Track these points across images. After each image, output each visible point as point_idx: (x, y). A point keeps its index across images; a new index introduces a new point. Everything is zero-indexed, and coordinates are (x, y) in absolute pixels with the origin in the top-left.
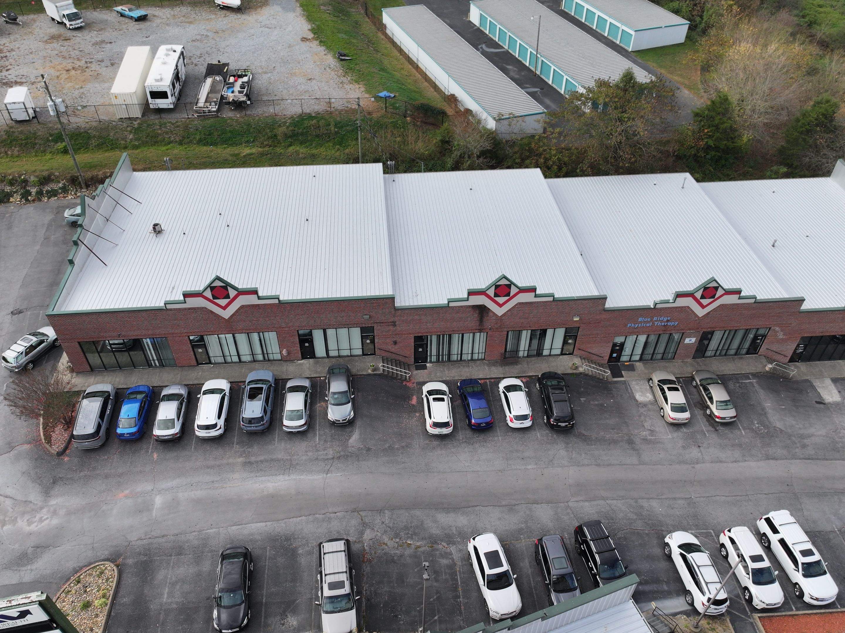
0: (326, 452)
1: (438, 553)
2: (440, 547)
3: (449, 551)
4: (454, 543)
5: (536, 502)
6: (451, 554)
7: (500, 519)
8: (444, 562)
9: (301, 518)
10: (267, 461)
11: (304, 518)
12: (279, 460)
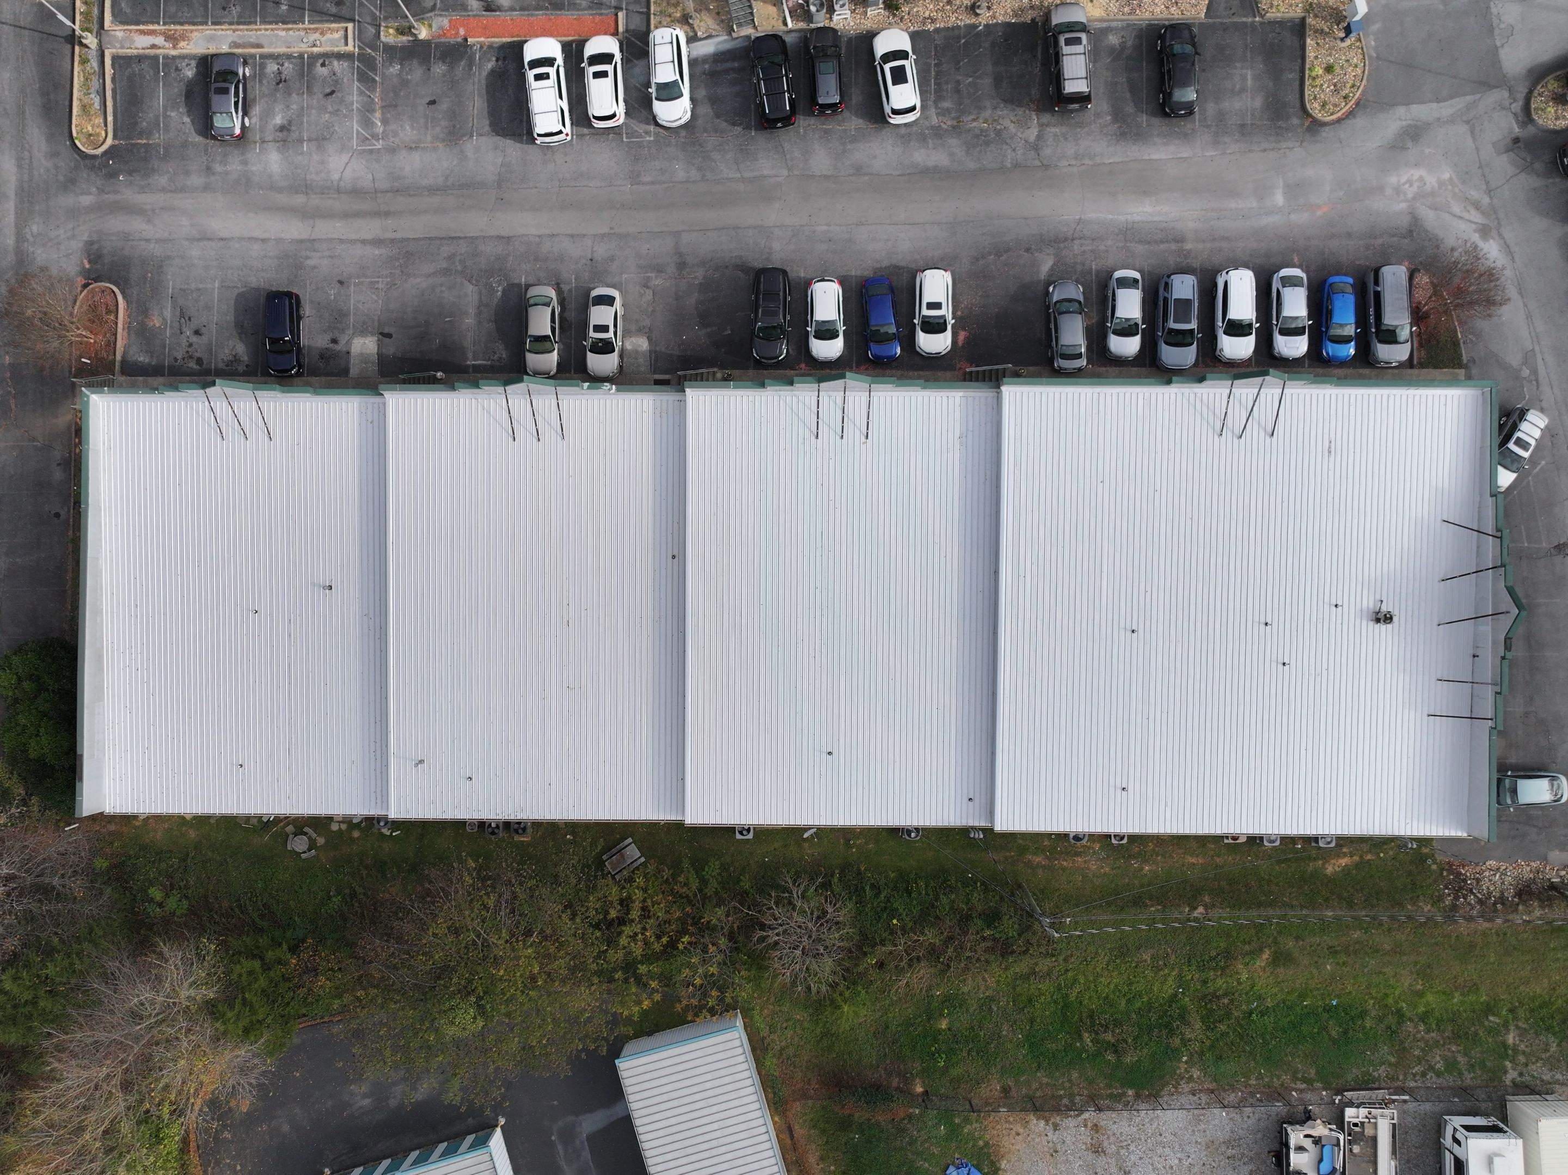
0: (1083, 249)
1: (953, 115)
2: (949, 123)
3: (940, 118)
4: (932, 127)
5: (826, 177)
6: (938, 114)
7: (875, 157)
8: (946, 104)
9: (1111, 161)
10: (1156, 242)
11: (1107, 161)
12: (1140, 241)
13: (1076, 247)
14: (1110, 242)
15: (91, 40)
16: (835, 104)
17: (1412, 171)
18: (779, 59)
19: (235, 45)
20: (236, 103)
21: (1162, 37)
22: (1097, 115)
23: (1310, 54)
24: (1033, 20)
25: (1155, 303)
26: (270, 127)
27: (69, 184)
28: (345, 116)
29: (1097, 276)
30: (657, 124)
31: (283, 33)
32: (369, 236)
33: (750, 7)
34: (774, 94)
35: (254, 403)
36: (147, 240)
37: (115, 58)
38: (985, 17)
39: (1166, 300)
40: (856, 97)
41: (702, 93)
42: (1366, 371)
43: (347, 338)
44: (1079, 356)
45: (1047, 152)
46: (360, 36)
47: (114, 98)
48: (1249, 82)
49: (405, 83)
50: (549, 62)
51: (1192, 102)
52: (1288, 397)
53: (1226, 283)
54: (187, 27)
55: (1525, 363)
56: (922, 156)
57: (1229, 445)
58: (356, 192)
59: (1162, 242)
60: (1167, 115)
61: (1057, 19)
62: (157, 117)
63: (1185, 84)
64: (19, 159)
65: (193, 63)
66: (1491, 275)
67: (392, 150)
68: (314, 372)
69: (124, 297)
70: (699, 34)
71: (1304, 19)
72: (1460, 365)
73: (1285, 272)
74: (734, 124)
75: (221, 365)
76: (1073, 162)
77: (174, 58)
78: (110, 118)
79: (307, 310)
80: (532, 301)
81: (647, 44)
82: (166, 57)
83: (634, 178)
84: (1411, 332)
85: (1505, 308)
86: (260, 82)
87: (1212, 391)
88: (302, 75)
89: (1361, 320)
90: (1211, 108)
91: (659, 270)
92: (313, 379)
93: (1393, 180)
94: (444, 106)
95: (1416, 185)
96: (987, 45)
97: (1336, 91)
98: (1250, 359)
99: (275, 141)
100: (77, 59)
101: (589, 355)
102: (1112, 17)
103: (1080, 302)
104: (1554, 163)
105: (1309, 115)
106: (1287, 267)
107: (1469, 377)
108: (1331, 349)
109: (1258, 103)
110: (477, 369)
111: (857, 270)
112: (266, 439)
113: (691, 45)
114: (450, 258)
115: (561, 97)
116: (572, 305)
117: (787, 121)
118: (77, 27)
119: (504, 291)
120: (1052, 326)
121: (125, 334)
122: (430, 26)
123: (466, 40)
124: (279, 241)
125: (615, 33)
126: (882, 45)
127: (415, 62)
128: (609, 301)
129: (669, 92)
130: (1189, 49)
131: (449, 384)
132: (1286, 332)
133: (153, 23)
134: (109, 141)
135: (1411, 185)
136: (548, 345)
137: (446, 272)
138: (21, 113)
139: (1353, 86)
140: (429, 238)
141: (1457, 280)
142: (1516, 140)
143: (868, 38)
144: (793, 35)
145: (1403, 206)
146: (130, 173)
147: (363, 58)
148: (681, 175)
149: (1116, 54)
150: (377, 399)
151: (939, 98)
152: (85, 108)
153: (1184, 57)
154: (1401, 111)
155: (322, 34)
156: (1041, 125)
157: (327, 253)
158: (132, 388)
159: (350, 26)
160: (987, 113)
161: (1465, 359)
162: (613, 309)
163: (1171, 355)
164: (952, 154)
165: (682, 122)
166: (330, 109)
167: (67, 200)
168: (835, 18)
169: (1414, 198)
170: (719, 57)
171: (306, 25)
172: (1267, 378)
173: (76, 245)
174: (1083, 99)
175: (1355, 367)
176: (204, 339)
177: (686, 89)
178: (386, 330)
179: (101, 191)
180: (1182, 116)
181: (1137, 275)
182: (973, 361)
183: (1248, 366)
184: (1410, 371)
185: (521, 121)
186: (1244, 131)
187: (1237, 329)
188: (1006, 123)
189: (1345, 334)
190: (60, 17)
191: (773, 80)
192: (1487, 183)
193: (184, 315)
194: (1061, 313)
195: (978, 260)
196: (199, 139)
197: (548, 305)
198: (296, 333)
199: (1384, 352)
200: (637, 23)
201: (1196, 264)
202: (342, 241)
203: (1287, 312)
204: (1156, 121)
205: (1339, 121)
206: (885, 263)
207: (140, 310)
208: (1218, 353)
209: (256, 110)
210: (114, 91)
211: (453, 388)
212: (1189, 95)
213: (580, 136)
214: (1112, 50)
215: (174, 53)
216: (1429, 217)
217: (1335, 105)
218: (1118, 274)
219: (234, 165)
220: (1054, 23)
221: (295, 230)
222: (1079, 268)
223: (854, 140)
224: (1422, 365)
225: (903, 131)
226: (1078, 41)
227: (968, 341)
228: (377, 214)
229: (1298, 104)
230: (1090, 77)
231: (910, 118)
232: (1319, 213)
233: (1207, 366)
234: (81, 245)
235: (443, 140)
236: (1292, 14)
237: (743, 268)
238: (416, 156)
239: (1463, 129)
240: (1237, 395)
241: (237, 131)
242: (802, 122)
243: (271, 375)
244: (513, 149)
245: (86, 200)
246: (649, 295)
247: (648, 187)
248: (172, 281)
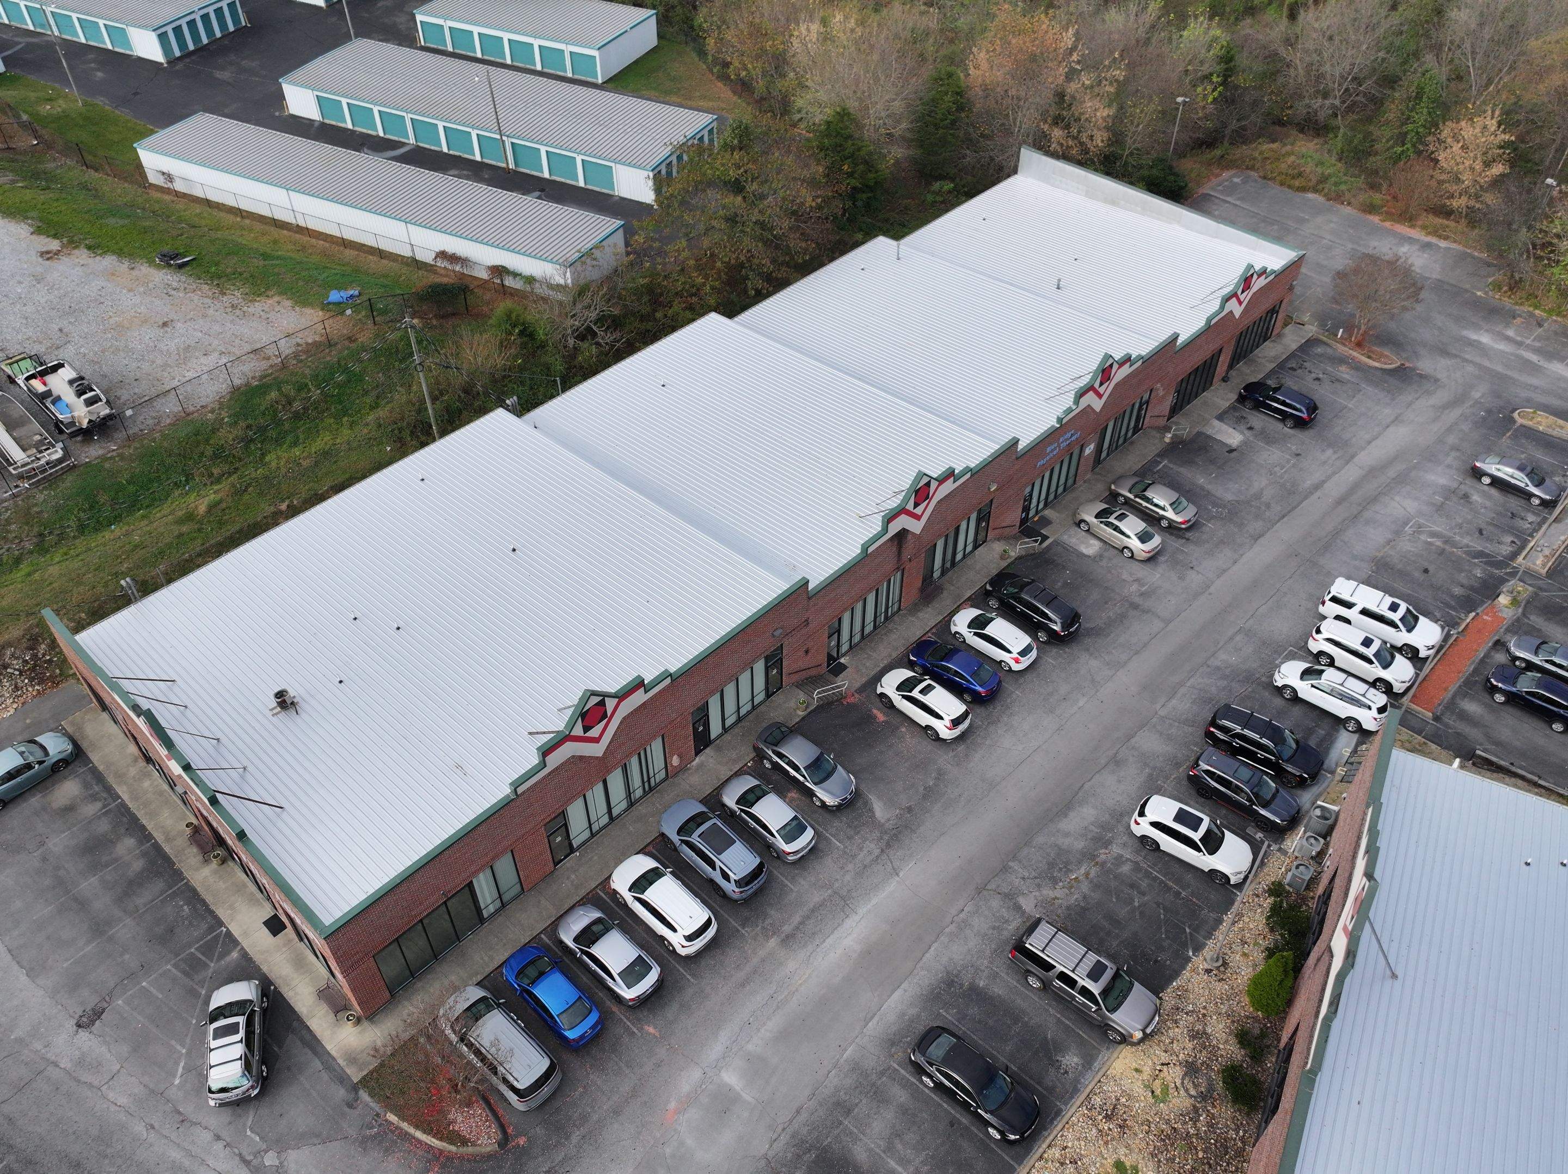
0: (865, 850)
1: (1109, 865)
2: (1103, 857)
3: (1115, 855)
4: (1110, 842)
6: (1120, 856)
8: (1126, 869)
9: (933, 949)
10: (808, 917)
11: (935, 945)
12: (822, 904)
13: (872, 847)
14: (848, 877)
22: (995, 976)
38: (1200, 962)
45: (995, 903)
59: (801, 923)
76: (962, 916)
96: (1166, 945)
102: (1100, 1077)
126: (1236, 847)
132: (595, 924)
144: (1306, 802)
149: (1050, 1050)
160: (1085, 887)
161: (363, 1095)
164: (1067, 835)
186: (842, 1108)
187: (647, 879)
214: (1061, 1049)
222: (849, 831)
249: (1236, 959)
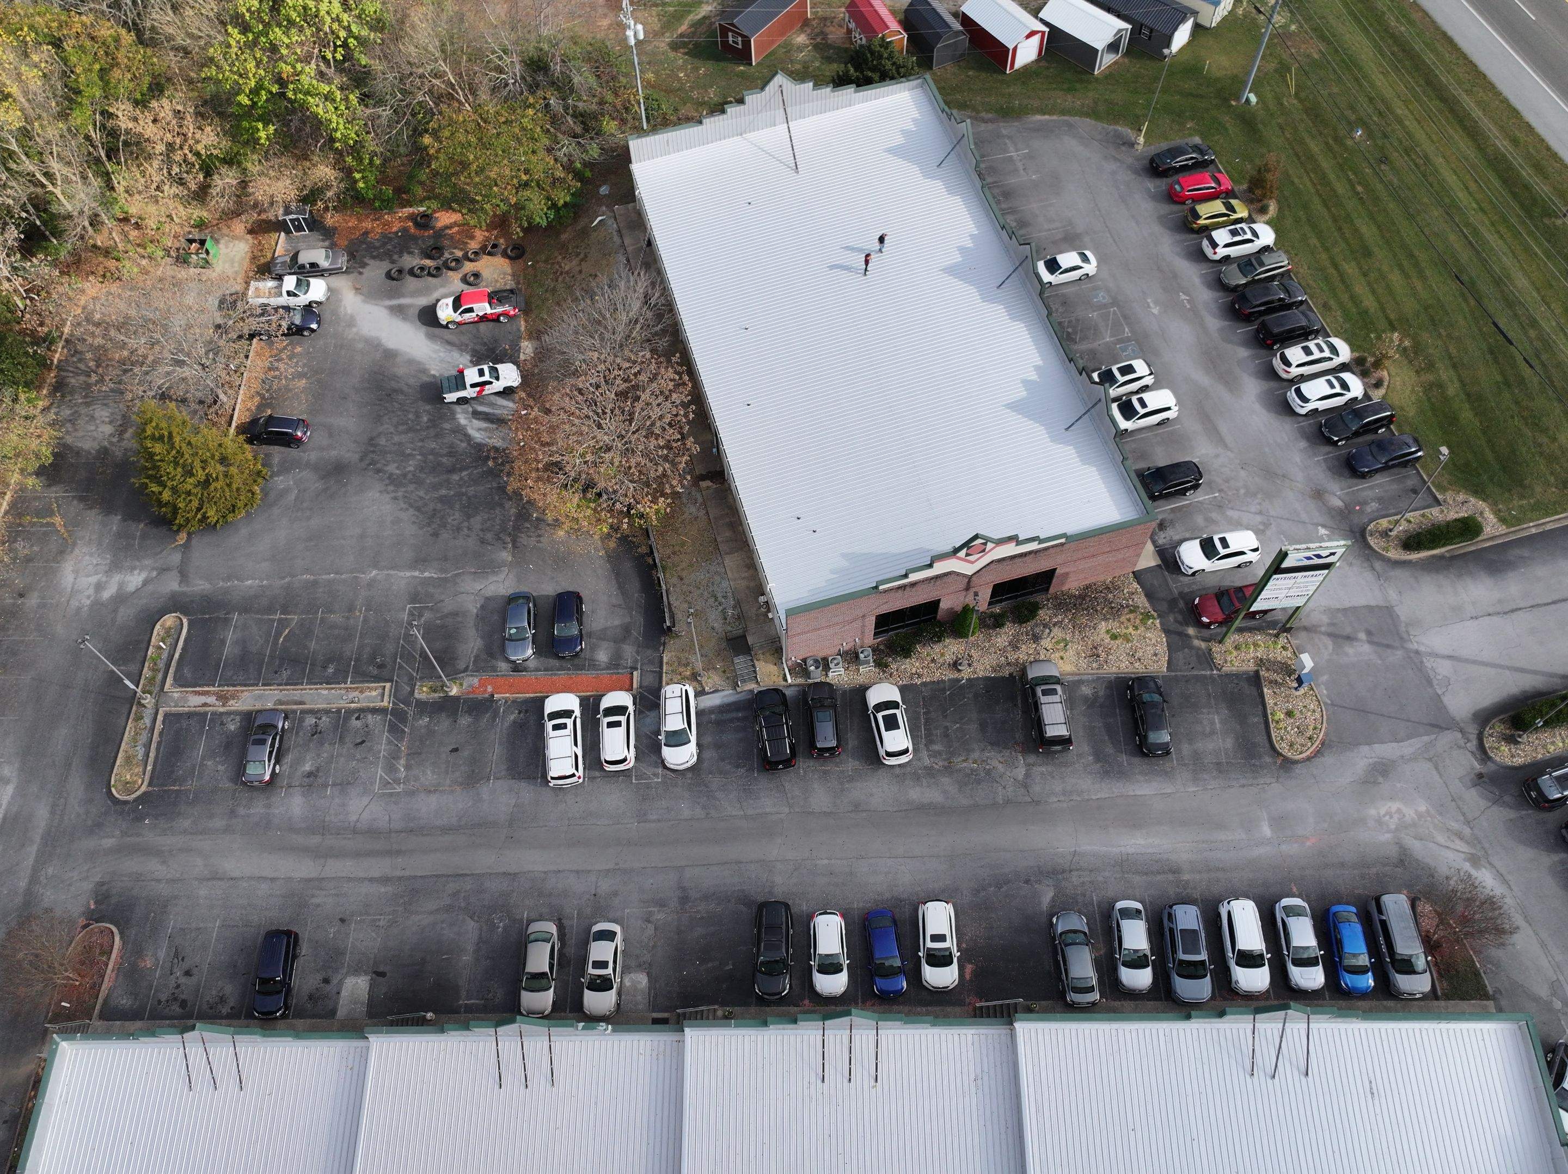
0: (1081, 880)
1: (944, 757)
2: (941, 763)
3: (932, 759)
4: (925, 768)
5: (826, 814)
6: (929, 756)
7: (871, 795)
8: (937, 747)
9: (1098, 796)
10: (1152, 873)
11: (1094, 797)
12: (1137, 872)
13: (1075, 879)
14: (1107, 874)
15: (148, 700)
16: (833, 748)
17: (1390, 804)
18: (780, 709)
19: (280, 702)
20: (271, 753)
21: (1131, 688)
22: (1080, 756)
23: (1270, 701)
24: (1011, 675)
25: (1162, 934)
26: (299, 773)
27: (95, 828)
28: (372, 763)
29: (1099, 907)
30: (665, 767)
31: (326, 692)
32: (377, 874)
33: (754, 666)
34: (776, 739)
35: (232, 1049)
36: (159, 881)
37: (166, 715)
38: (966, 673)
39: (1171, 930)
40: (852, 741)
41: (708, 739)
42: (1390, 1003)
43: (339, 977)
44: (1091, 989)
45: (1037, 788)
46: (396, 694)
47: (158, 749)
48: (1218, 726)
49: (431, 733)
50: (568, 714)
51: (1167, 743)
52: (1315, 1032)
53: (1229, 913)
54: (239, 688)
55: (1554, 994)
56: (917, 793)
57: (1264, 1086)
58: (372, 832)
59: (1159, 873)
60: (1146, 755)
61: (1032, 673)
62: (194, 767)
63: (1158, 728)
64: (54, 806)
65: (238, 718)
66: (1490, 903)
67: (412, 793)
68: (300, 1014)
69: (121, 938)
70: (707, 689)
71: (1257, 672)
72: (1485, 996)
73: (1286, 902)
74: (738, 767)
75: (205, 1007)
76: (1062, 798)
77: (222, 714)
78: (149, 768)
79: (304, 949)
80: (532, 937)
81: (658, 697)
82: (213, 714)
83: (642, 817)
84: (1427, 962)
85: (1516, 938)
86: (297, 733)
87: (1235, 1026)
88: (336, 727)
89: (1373, 949)
90: (1186, 749)
91: (661, 904)
92: (299, 1023)
93: (1373, 812)
94: (466, 753)
95: (1396, 816)
96: (971, 696)
97: (1300, 733)
98: (1268, 991)
99: (301, 786)
100: (132, 716)
101: (586, 992)
102: (1082, 671)
103: (1085, 933)
104: (1521, 795)
105: (1280, 754)
106: (1288, 896)
107: (1500, 1010)
108: (1349, 980)
109: (1229, 743)
110: (469, 1009)
111: (858, 904)
112: (237, 1088)
113: (699, 699)
114: (455, 895)
115: (576, 744)
116: (572, 941)
117: (788, 763)
118: (139, 690)
119: (505, 928)
120: (1060, 958)
121: (114, 975)
122: (461, 685)
123: (492, 696)
124: (290, 879)
125: (629, 689)
126: (875, 696)
127: (443, 715)
128: (608, 936)
129: (677, 739)
130: (1157, 698)
131: (438, 1027)
132: (1300, 963)
133: (208, 685)
134: (143, 788)
135: (1391, 817)
136: (544, 981)
137: (449, 909)
138: (68, 765)
139: (1315, 728)
140: (436, 876)
141: (1460, 908)
142: (1480, 776)
143: (862, 691)
144: (792, 688)
145: (1388, 836)
146: (156, 817)
147: (396, 713)
148: (686, 813)
149: (1091, 703)
150: (360, 1043)
151: (930, 742)
152: (128, 759)
153: (1154, 705)
154: (1365, 749)
155: (362, 692)
156: (1028, 765)
157: (333, 892)
158: (106, 1035)
159: (388, 685)
160: (976, 755)
161: (1490, 990)
162: (614, 945)
163: (1187, 988)
164: (945, 792)
165: (689, 765)
166: (358, 756)
167: (90, 843)
168: (830, 674)
169: (1397, 829)
170: (723, 709)
171: (348, 685)
172: (1289, 1012)
173: (88, 886)
174: (1065, 742)
175: (1378, 999)
176: (194, 979)
177: (693, 738)
178: (381, 969)
179: (125, 834)
180: (1159, 756)
181: (1139, 906)
182: (983, 996)
183: (1267, 999)
184: (1436, 1003)
185: (537, 766)
186: (1220, 768)
187: (1249, 960)
188: (995, 763)
189: (1360, 963)
190: (127, 682)
191: (774, 727)
192: (1464, 814)
193: (178, 955)
194: (1066, 945)
195: (978, 891)
196: (228, 785)
197: (547, 941)
198: (287, 973)
199: (1404, 982)
200: (650, 680)
201: (1197, 894)
202: (349, 879)
203: (1296, 942)
204: (1137, 760)
205: (1309, 759)
206: (887, 895)
207: (135, 950)
208: (1233, 985)
209: (288, 759)
210: (159, 743)
211: (442, 1031)
212: (1164, 737)
213: (592, 779)
214: (1085, 699)
215: (222, 710)
216: (1417, 847)
217: (1302, 745)
218: (1120, 905)
219: (258, 808)
220: (1030, 677)
221: (303, 868)
222: (1080, 899)
223: (851, 779)
224: (1447, 997)
225: (897, 771)
226: (1054, 692)
227: (975, 974)
228: (389, 853)
229: (1267, 745)
230: (1068, 722)
231: (904, 759)
232: (1308, 844)
233: (1225, 999)
234: (91, 886)
235: (461, 784)
236: (1245, 668)
237: (745, 900)
238: (433, 799)
239: (1428, 765)
240: (1262, 1031)
241: (267, 778)
242: (803, 765)
243: (256, 1018)
244: (526, 792)
245: (108, 843)
246: (650, 930)
247: (653, 825)
248: (173, 922)
249: (949, 658)
